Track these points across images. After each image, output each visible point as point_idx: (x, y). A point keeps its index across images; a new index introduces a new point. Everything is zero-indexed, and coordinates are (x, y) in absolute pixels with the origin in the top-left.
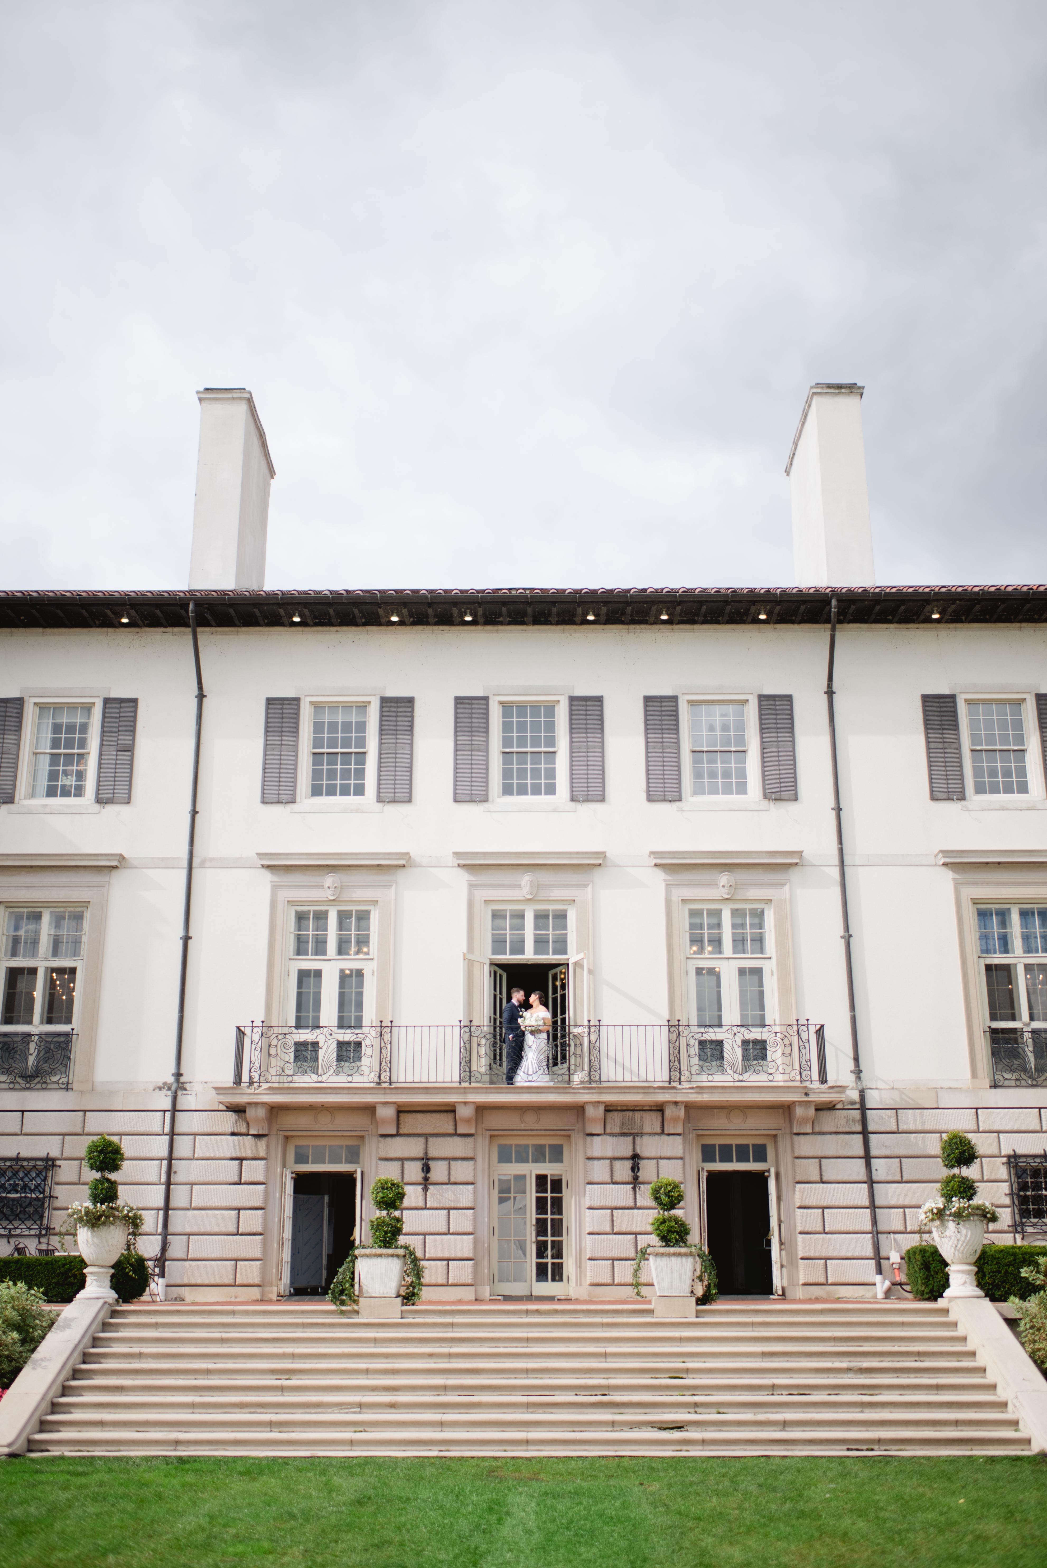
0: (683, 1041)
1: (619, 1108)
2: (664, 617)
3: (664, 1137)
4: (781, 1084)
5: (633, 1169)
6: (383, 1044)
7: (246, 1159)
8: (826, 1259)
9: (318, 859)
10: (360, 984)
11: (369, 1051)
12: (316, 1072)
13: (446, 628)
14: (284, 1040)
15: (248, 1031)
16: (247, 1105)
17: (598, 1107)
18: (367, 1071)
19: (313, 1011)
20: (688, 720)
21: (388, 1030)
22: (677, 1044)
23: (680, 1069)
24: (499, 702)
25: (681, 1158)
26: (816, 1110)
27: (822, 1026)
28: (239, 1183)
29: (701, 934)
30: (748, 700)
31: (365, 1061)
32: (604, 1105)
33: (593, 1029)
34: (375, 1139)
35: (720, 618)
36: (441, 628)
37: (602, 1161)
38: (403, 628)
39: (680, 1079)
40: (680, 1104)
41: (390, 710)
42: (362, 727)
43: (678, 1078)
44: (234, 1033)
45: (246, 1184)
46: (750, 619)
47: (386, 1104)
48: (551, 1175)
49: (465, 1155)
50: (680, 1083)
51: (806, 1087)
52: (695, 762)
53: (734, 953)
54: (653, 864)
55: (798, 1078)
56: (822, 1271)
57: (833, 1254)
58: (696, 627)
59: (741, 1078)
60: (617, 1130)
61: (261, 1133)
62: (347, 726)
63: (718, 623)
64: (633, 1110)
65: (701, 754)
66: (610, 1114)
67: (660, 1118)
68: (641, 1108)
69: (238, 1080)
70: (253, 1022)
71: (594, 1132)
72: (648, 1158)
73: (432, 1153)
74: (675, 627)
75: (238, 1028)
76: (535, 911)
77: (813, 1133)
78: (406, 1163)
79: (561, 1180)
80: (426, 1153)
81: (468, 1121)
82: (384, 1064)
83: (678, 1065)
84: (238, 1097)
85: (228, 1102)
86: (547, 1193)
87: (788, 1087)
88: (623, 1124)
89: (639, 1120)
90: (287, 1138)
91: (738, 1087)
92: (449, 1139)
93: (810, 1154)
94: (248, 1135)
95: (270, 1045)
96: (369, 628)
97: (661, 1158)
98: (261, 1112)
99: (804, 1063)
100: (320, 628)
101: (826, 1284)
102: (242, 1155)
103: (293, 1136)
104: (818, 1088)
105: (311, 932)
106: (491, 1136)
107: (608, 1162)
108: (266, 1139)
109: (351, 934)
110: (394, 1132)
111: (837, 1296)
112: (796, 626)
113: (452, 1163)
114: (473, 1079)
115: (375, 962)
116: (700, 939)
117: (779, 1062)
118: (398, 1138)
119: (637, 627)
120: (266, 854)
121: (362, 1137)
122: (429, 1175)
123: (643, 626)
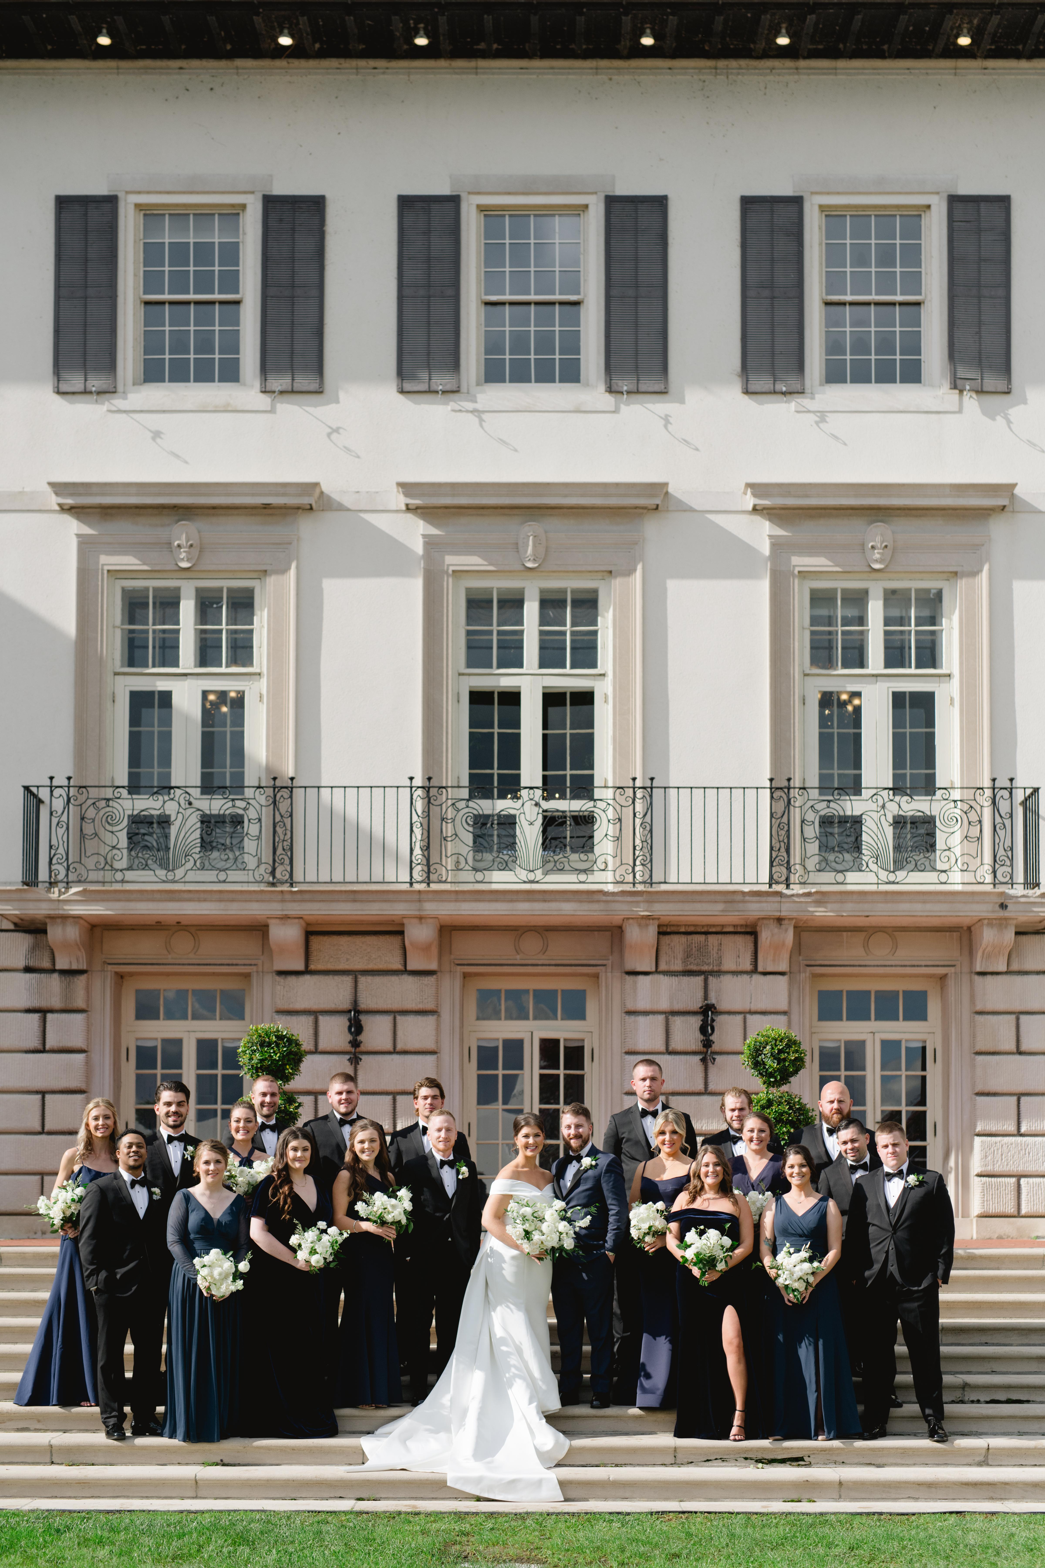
0: (796, 816)
1: (683, 930)
2: (783, 41)
3: (756, 977)
4: (959, 888)
5: (703, 1030)
6: (278, 818)
7: (52, 1011)
8: (1019, 1177)
9: (159, 495)
10: (238, 718)
11: (253, 829)
12: (165, 865)
13: (381, 63)
14: (108, 809)
15: (44, 794)
16: (48, 920)
17: (647, 925)
18: (251, 862)
19: (160, 766)
20: (820, 244)
21: (285, 793)
22: (785, 819)
23: (788, 862)
24: (478, 206)
25: (785, 1013)
26: (1017, 933)
27: (1036, 790)
28: (43, 1051)
29: (830, 633)
30: (929, 207)
31: (250, 845)
32: (656, 923)
33: (639, 793)
34: (269, 979)
35: (886, 47)
36: (372, 63)
37: (651, 1017)
38: (303, 63)
39: (787, 879)
40: (786, 922)
41: (281, 220)
42: (231, 253)
43: (783, 878)
44: (18, 798)
45: (53, 1051)
46: (941, 45)
47: (285, 918)
48: (565, 1040)
49: (421, 1007)
50: (788, 886)
51: (1002, 894)
52: (830, 322)
53: (887, 665)
54: (750, 508)
55: (989, 878)
56: (1012, 1196)
57: (1031, 1168)
58: (841, 63)
59: (892, 877)
60: (678, 966)
61: (75, 967)
62: (204, 252)
63: (881, 55)
64: (706, 933)
65: (840, 308)
66: (666, 939)
67: (751, 946)
68: (718, 929)
69: (31, 880)
70: (51, 778)
71: (639, 969)
72: (729, 1013)
73: (365, 1003)
74: (802, 63)
75: (27, 788)
76: (542, 591)
77: (1008, 973)
78: (322, 1019)
79: (582, 1048)
80: (355, 1002)
81: (425, 949)
82: (279, 851)
83: (785, 855)
84: (31, 905)
85: (15, 915)
86: (558, 1068)
87: (973, 893)
88: (688, 955)
89: (715, 949)
90: (121, 977)
91: (886, 893)
92: (394, 979)
93: (1001, 1007)
94: (53, 971)
95: (83, 819)
96: (239, 62)
97: (751, 1013)
98: (72, 933)
99: (1001, 852)
100: (148, 62)
101: (1018, 1215)
102: (44, 1004)
103: (131, 974)
104: (1023, 896)
105: (152, 627)
106: (465, 976)
107: (661, 1018)
108: (83, 978)
109: (221, 631)
110: (301, 967)
111: (1034, 1235)
112: (1024, 64)
113: (399, 1018)
114: (433, 877)
115: (264, 681)
116: (827, 645)
117: (958, 851)
118: (307, 977)
119: (733, 63)
120: (66, 485)
121: (247, 976)
122: (359, 1038)
123: (743, 62)
